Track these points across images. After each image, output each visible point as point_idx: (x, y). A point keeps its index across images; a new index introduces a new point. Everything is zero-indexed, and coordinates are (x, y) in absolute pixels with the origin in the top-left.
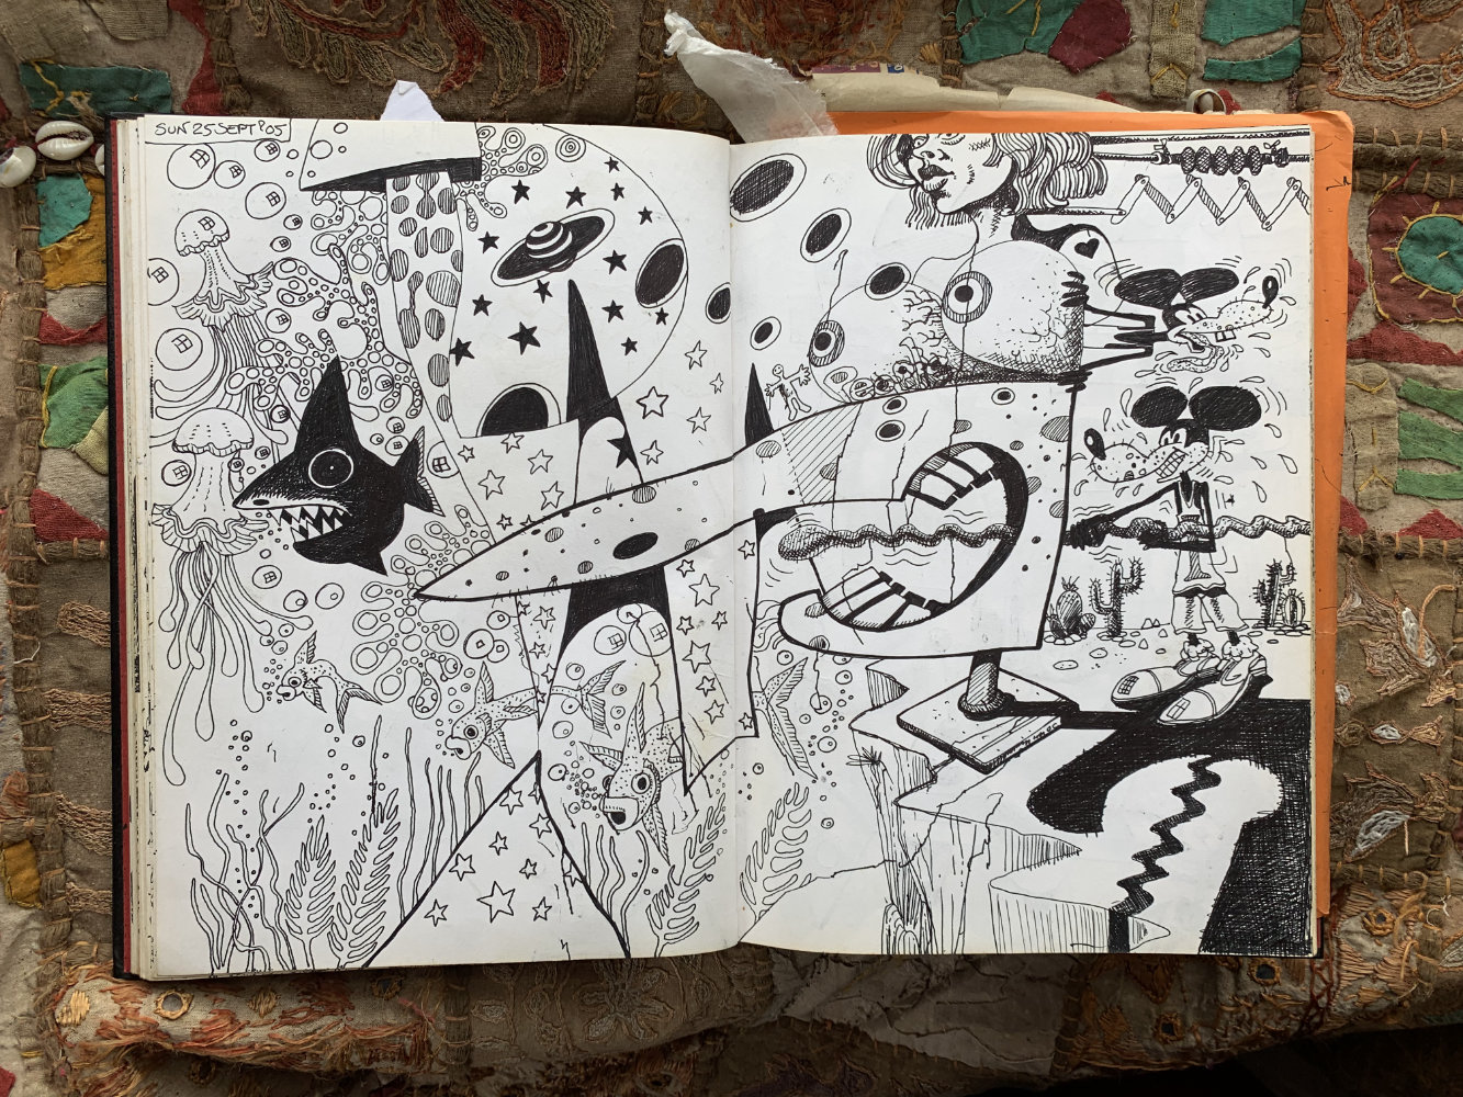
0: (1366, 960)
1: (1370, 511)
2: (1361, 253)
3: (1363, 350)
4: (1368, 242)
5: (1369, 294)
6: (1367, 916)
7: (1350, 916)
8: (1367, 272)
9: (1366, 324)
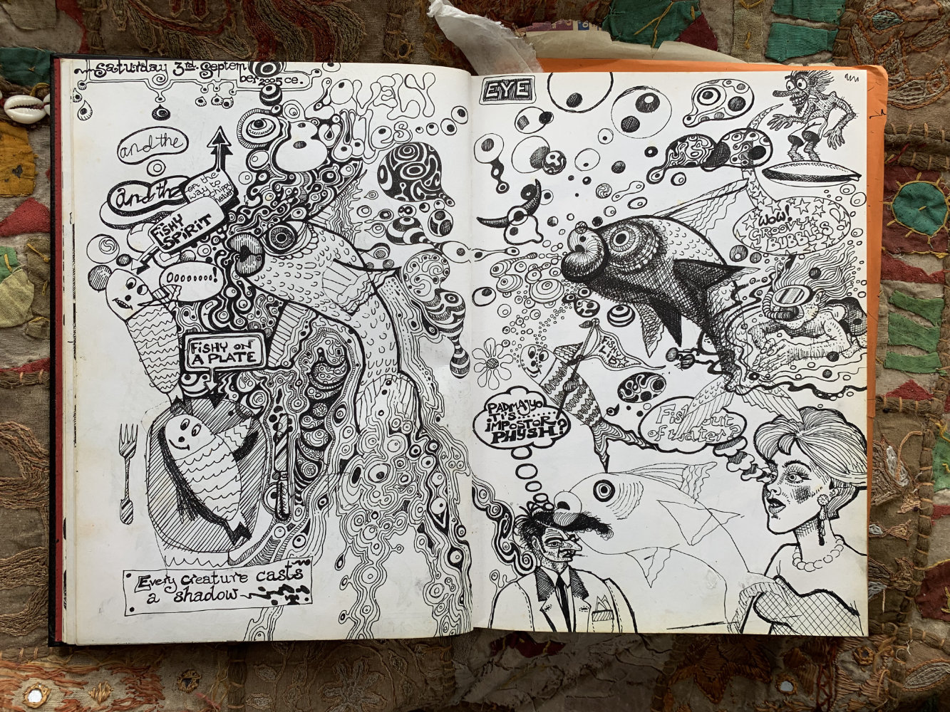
0: (854, 681)
6: (857, 651)
7: (845, 651)
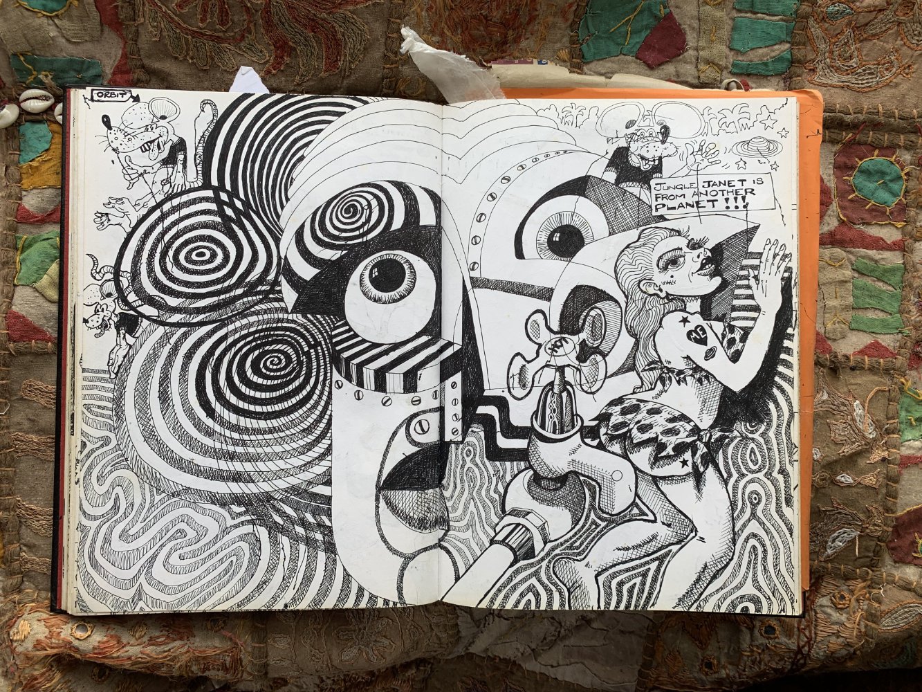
0: (833, 624)
1: (835, 340)
2: (829, 181)
3: (829, 240)
4: (834, 174)
5: (834, 206)
6: (834, 596)
7: (823, 596)
8: (833, 191)
9: (832, 223)
